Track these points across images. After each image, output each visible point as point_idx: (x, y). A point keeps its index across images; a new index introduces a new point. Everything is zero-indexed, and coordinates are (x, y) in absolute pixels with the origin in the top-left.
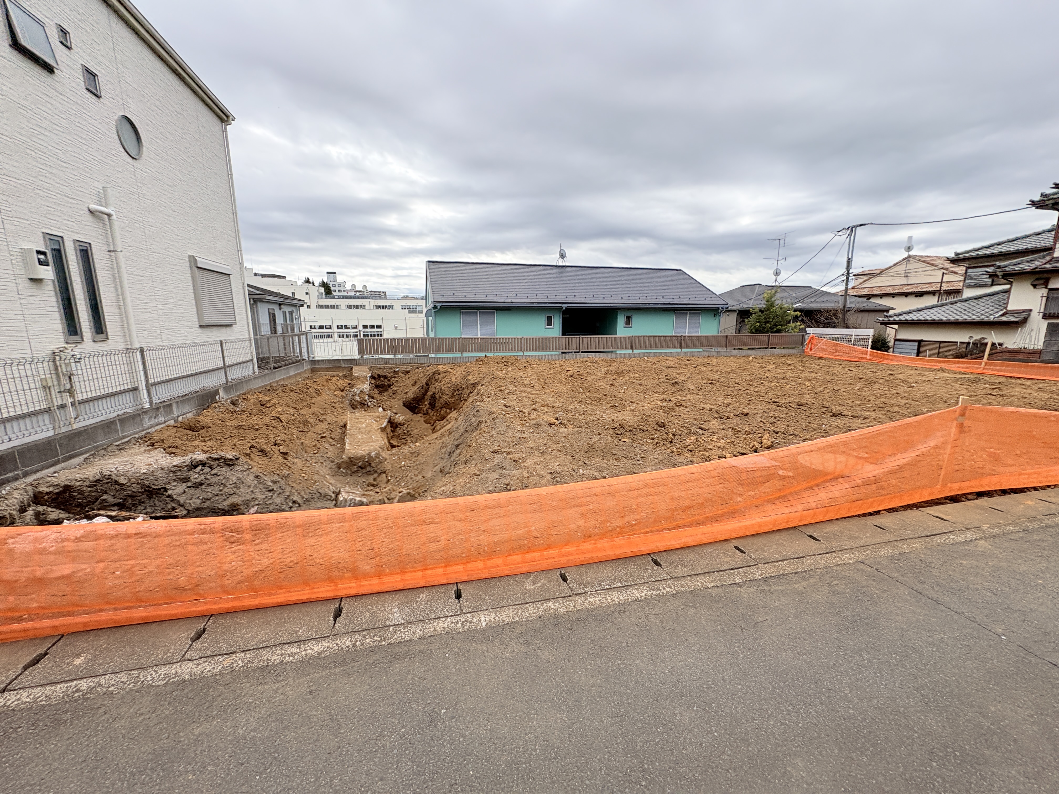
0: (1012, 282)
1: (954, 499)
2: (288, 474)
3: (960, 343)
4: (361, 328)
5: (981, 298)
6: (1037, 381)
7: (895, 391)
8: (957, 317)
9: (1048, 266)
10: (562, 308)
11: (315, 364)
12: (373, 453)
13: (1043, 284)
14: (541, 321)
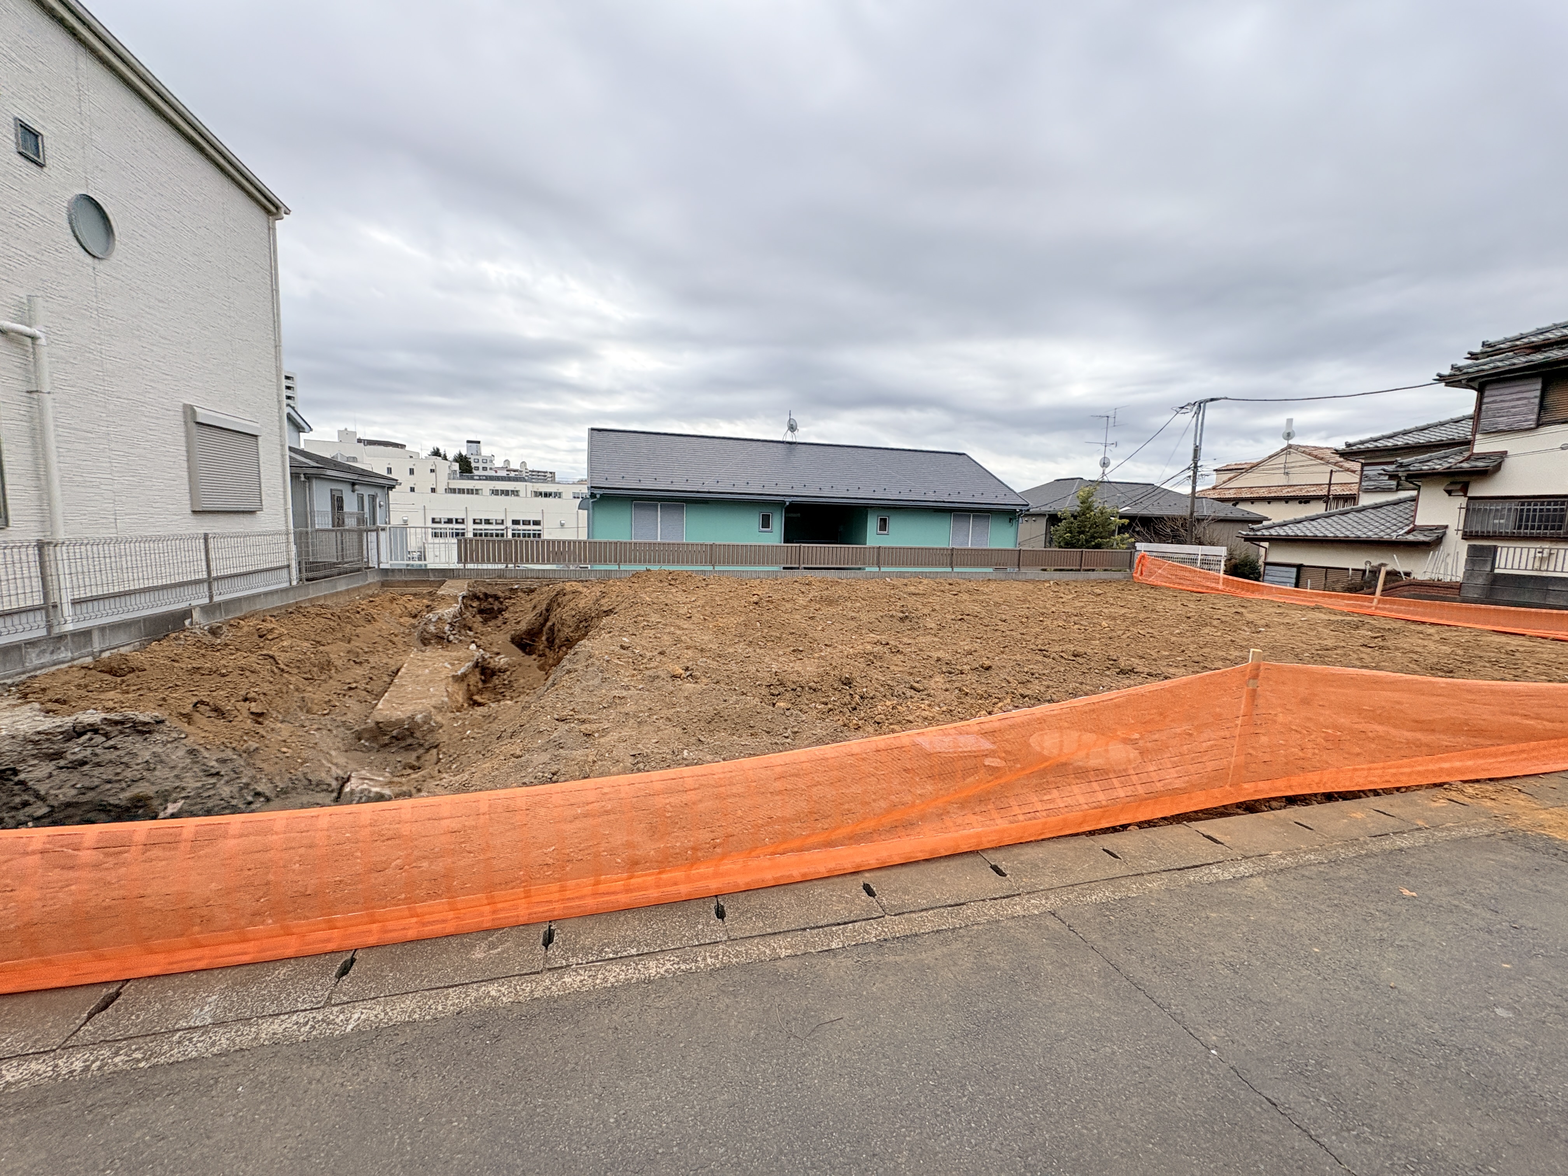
0: (1420, 487)
1: (1251, 807)
2: (257, 749)
3: (1353, 570)
4: (509, 523)
5: (1381, 507)
6: (1446, 628)
7: (1230, 638)
8: (1348, 533)
9: (1465, 465)
10: (784, 502)
11: (387, 575)
12: (419, 716)
13: (1461, 490)
14: (754, 520)
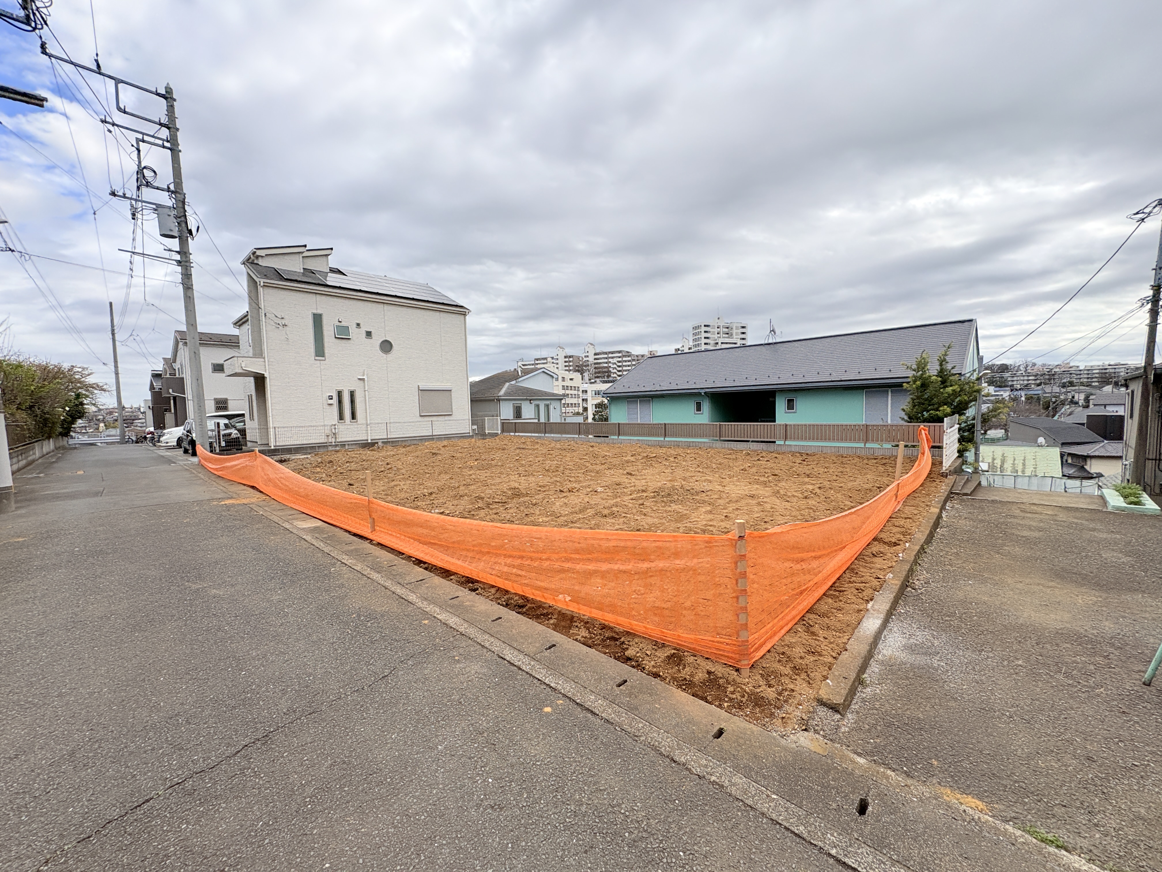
10: (700, 393)
14: (691, 406)
